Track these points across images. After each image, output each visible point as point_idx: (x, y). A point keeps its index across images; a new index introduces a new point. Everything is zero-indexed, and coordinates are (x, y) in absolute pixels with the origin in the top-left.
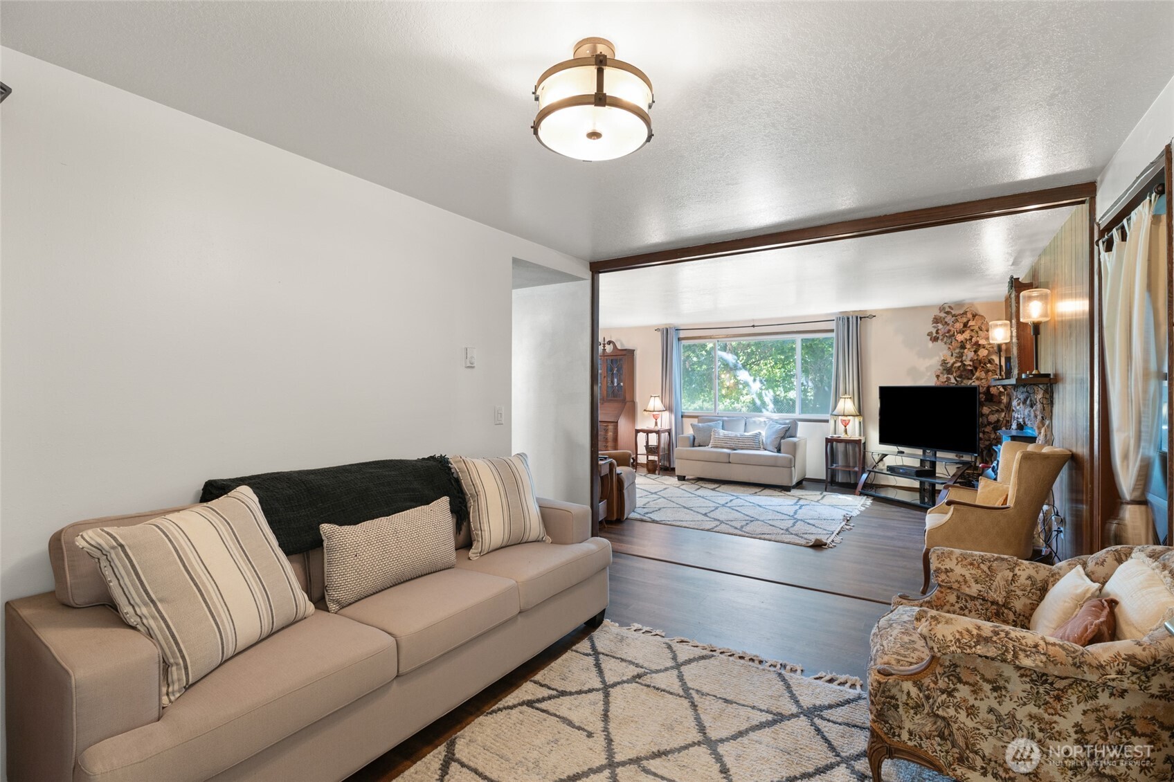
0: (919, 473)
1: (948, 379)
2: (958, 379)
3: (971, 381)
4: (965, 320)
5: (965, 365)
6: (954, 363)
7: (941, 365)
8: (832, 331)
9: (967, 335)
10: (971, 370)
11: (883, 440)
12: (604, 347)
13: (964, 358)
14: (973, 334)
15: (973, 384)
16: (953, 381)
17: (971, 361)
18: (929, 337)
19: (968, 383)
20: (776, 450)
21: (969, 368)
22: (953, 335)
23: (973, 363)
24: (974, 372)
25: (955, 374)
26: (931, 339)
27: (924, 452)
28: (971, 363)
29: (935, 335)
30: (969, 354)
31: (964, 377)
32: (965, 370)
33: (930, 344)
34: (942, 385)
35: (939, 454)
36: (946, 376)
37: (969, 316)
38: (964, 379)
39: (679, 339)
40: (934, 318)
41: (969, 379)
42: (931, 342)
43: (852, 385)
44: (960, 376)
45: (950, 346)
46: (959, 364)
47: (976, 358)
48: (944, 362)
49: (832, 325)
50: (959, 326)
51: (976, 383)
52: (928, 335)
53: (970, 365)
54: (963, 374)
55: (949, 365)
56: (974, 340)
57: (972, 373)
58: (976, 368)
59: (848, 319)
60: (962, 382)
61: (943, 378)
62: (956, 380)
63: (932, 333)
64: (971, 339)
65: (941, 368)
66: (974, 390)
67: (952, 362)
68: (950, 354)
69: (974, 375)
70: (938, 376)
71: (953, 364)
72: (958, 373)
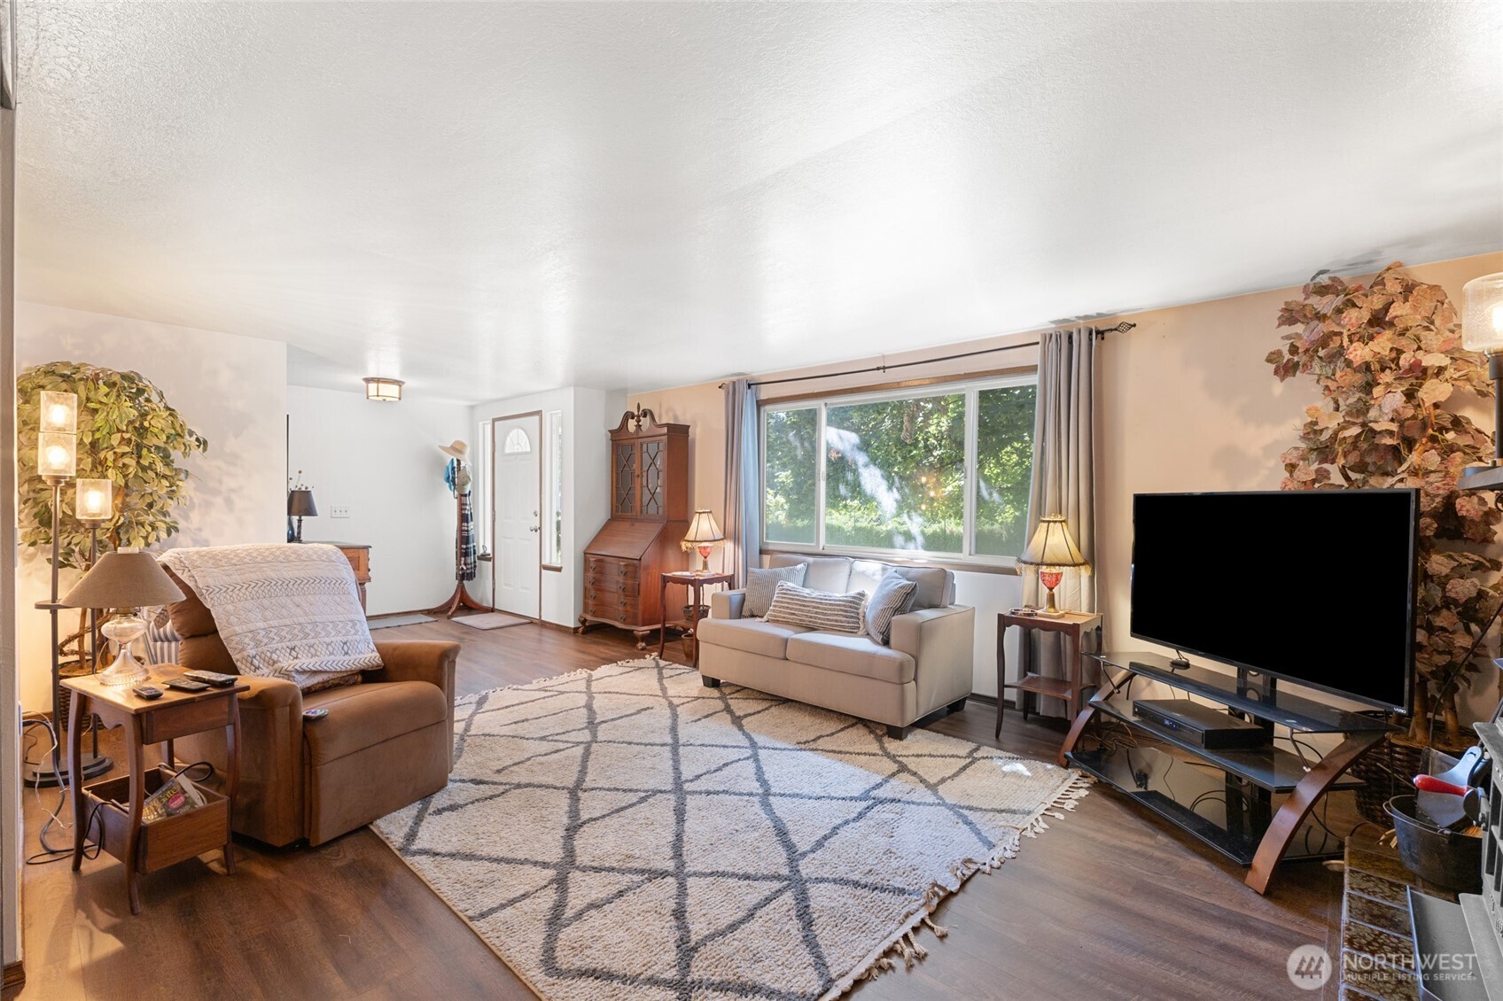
0: (1221, 740)
1: (1322, 475)
2: (1353, 476)
3: (1390, 481)
4: (1377, 302)
5: (1374, 433)
6: (1342, 428)
7: (1305, 437)
8: (1032, 369)
9: (1383, 344)
10: (1395, 449)
11: (1141, 627)
12: (639, 421)
13: (1372, 414)
14: (1403, 343)
15: (1399, 486)
16: (1337, 479)
17: (1392, 420)
18: (1273, 366)
19: (1385, 484)
20: (879, 639)
21: (1388, 441)
22: (1341, 351)
23: (1401, 427)
24: (1404, 452)
25: (1341, 461)
26: (1276, 372)
27: (1242, 674)
28: (1394, 427)
29: (1287, 356)
30: (1389, 402)
31: (1371, 468)
32: (1375, 448)
33: (1278, 387)
34: (1302, 489)
35: (1284, 686)
36: (1315, 466)
37: (1393, 287)
38: (1372, 474)
39: (760, 404)
40: (1285, 310)
41: (1386, 474)
42: (1277, 379)
43: (1074, 491)
44: (1361, 467)
45: (1330, 383)
46: (1355, 431)
47: (1410, 412)
48: (1312, 430)
49: (1033, 356)
50: (1355, 318)
51: (1411, 484)
52: (1269, 360)
53: (1391, 433)
54: (1368, 460)
55: (1325, 436)
56: (1405, 361)
57: (1396, 454)
58: (1410, 443)
59: (1070, 337)
60: (1365, 482)
61: (1308, 471)
62: (1347, 478)
63: (1279, 353)
64: (1396, 360)
65: (1303, 445)
66: (1400, 501)
67: (1333, 425)
68: (1332, 405)
69: (1401, 461)
70: (1291, 467)
71: (1336, 433)
72: (1354, 458)
